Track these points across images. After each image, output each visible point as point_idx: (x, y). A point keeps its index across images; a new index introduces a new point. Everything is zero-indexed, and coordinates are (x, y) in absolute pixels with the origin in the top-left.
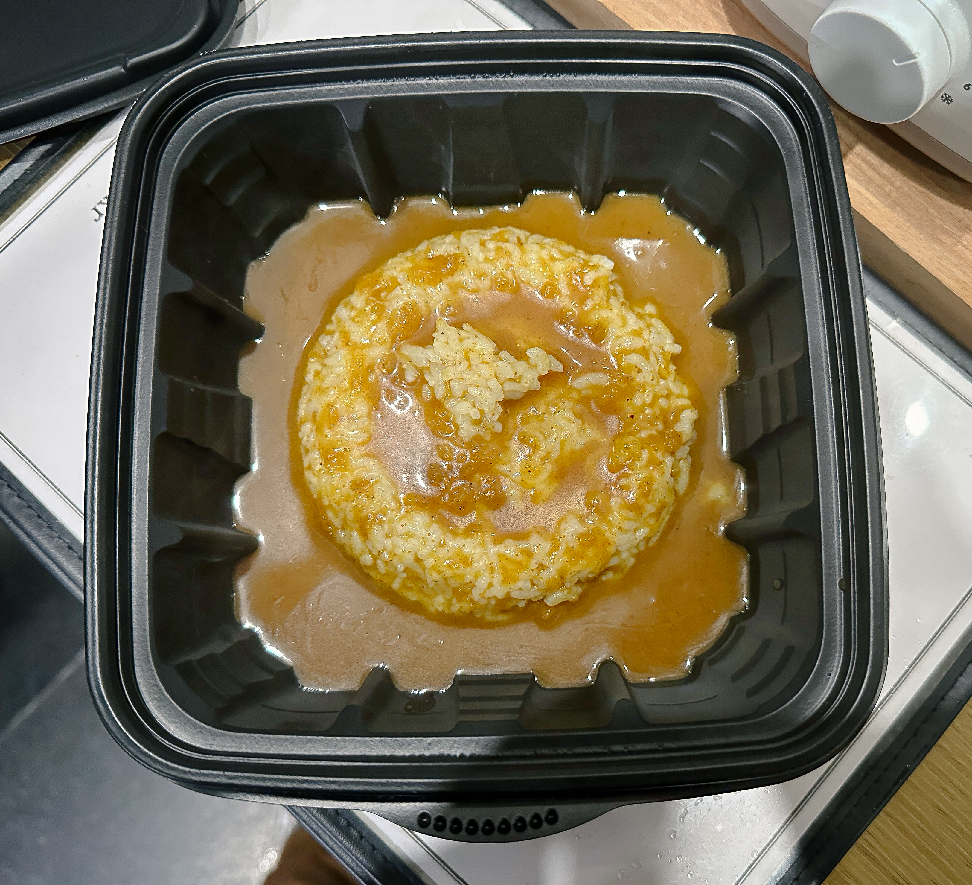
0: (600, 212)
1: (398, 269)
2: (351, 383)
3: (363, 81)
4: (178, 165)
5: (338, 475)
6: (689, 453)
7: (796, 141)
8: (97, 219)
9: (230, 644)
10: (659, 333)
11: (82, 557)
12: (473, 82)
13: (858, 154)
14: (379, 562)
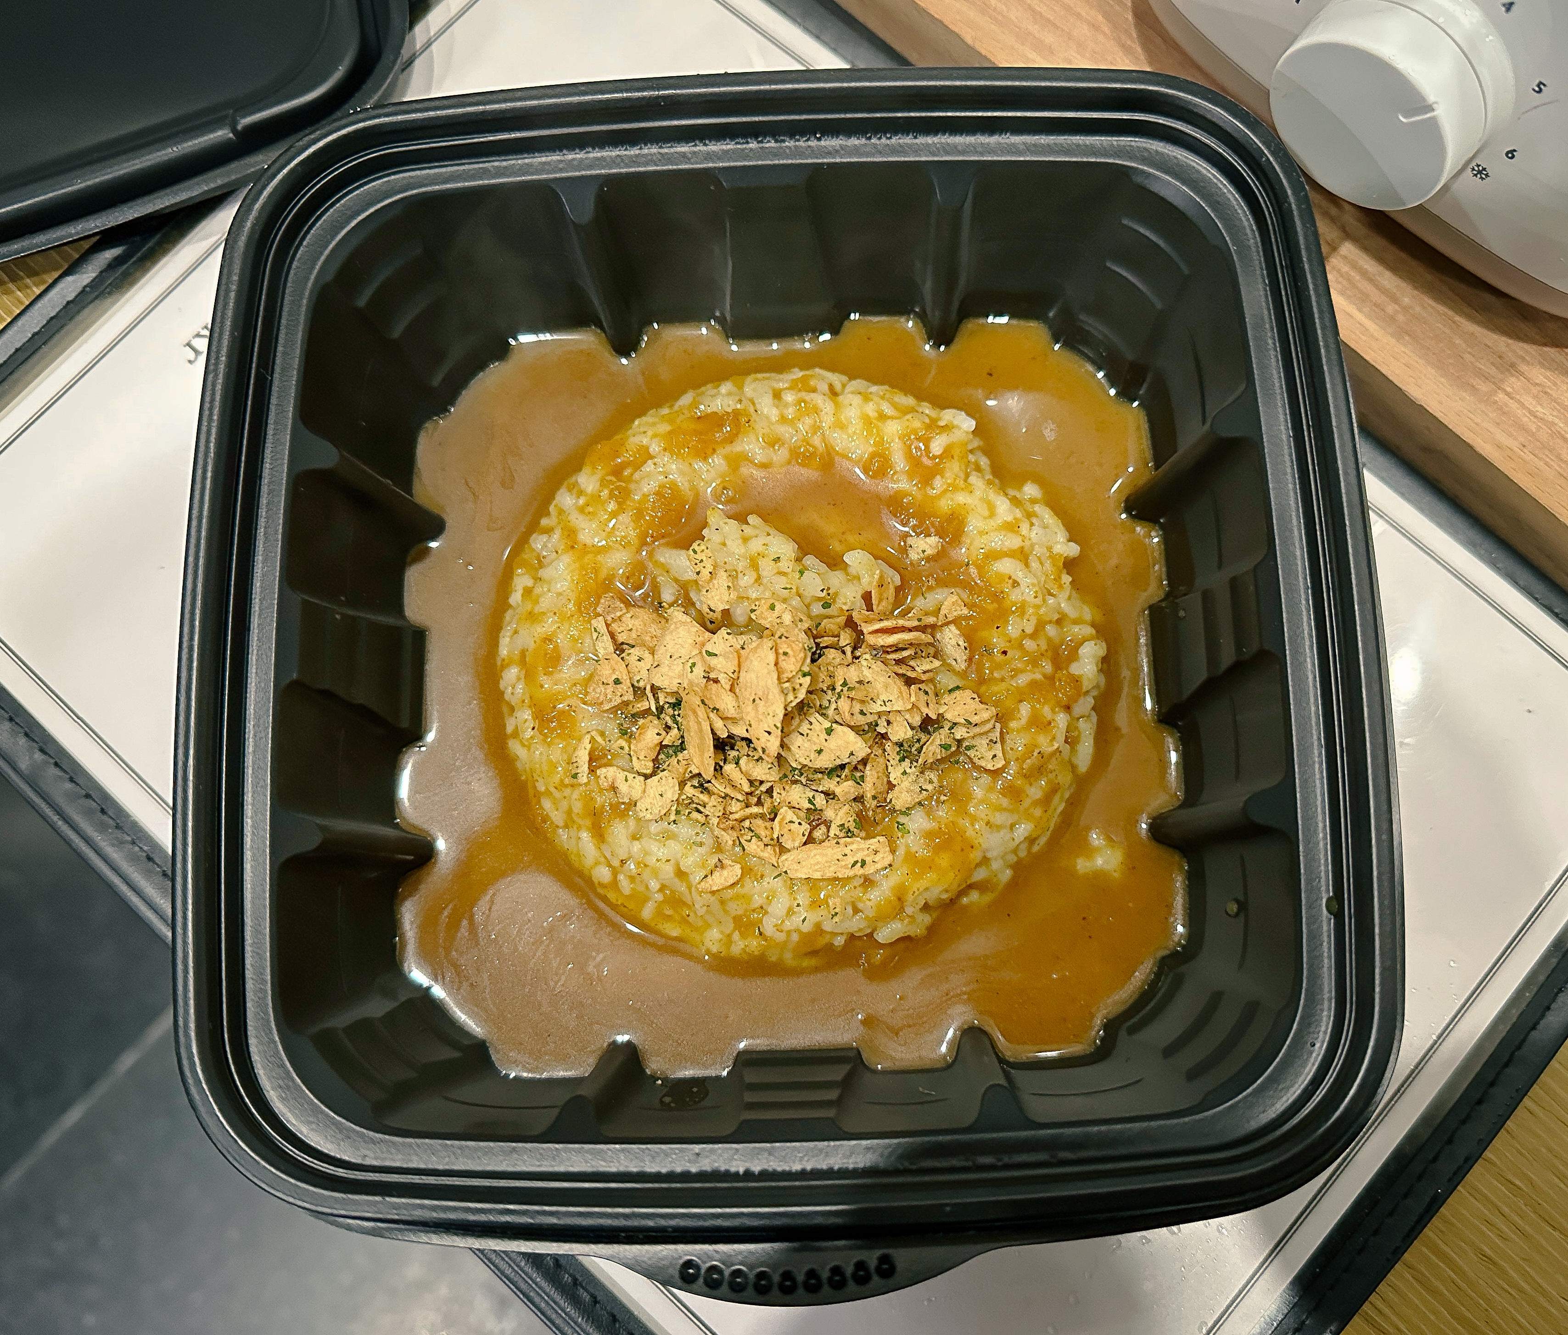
0: (954, 347)
1: (650, 433)
2: (579, 605)
3: (594, 148)
4: (317, 278)
5: (561, 746)
6: (1093, 709)
7: (1252, 230)
8: (192, 359)
9: (394, 1004)
10: (1045, 527)
11: (169, 873)
12: (761, 148)
13: (1345, 258)
14: (621, 877)
